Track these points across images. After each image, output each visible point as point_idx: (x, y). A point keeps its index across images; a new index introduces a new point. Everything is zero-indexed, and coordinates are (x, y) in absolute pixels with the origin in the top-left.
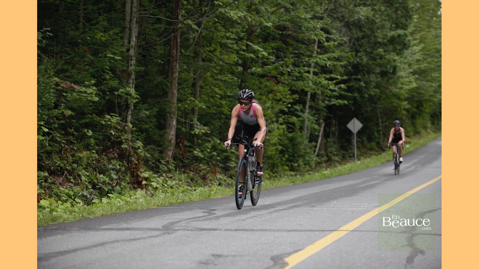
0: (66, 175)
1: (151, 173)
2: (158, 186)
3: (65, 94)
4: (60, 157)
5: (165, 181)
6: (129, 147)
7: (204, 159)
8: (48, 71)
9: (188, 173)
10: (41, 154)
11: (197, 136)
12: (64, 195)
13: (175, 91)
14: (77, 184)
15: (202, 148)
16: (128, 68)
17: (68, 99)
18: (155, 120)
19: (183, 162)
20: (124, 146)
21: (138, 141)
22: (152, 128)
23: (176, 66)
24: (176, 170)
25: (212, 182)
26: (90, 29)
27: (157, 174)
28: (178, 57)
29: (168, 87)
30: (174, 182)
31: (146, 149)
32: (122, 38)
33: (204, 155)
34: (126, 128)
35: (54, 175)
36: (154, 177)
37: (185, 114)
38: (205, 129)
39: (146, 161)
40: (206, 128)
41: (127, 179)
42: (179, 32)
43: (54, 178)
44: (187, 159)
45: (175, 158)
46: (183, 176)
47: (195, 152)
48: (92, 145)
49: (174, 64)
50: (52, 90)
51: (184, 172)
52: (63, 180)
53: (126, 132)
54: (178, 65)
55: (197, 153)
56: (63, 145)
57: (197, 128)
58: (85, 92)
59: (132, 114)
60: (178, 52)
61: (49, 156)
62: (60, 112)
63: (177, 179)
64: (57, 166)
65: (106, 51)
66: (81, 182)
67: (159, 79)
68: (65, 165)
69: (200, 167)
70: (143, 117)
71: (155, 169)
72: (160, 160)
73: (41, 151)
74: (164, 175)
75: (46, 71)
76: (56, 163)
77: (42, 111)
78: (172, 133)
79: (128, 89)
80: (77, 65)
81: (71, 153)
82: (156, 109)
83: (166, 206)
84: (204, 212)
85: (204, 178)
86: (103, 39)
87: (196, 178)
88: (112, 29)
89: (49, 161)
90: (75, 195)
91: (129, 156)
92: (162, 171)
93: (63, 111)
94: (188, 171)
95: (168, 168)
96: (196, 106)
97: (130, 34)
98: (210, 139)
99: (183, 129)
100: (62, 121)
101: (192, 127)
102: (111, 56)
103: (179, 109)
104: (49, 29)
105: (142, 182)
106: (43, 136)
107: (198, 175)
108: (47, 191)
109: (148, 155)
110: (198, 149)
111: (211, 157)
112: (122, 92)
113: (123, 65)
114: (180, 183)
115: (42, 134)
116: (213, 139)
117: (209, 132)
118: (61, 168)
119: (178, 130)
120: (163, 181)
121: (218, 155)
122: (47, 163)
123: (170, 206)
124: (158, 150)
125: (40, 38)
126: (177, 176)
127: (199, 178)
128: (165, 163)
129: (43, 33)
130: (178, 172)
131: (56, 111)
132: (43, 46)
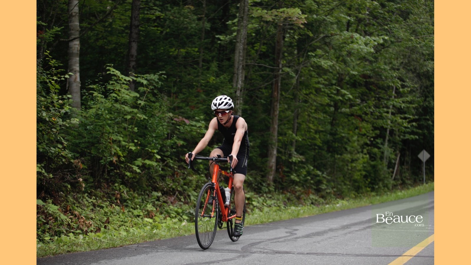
0: (177, 195)
1: (253, 194)
2: (258, 205)
3: (178, 127)
4: (173, 180)
5: (265, 201)
7: (300, 182)
8: (162, 107)
9: (285, 194)
10: (156, 178)
11: (295, 163)
12: (174, 212)
13: (276, 126)
14: (186, 203)
15: (298, 174)
17: (182, 131)
18: (258, 149)
19: (282, 185)
22: (255, 156)
23: (277, 106)
24: (275, 191)
25: (306, 201)
26: (202, 73)
27: (259, 194)
28: (279, 99)
29: (270, 123)
30: (273, 202)
32: (231, 81)
33: (300, 179)
35: (167, 194)
36: (255, 198)
37: (284, 146)
38: (300, 158)
40: (301, 157)
42: (280, 78)
43: (166, 197)
44: (285, 182)
45: (275, 181)
46: (281, 196)
47: (292, 177)
48: (201, 170)
49: (275, 104)
50: (166, 124)
51: (282, 193)
52: (174, 200)
54: (278, 104)
55: (294, 177)
56: (176, 170)
57: (295, 157)
58: (195, 126)
60: (279, 94)
61: (163, 180)
62: (172, 142)
63: (276, 199)
64: (169, 188)
65: (217, 92)
66: (190, 201)
67: (263, 116)
68: (176, 187)
69: (296, 189)
71: (257, 190)
72: (263, 183)
73: (156, 175)
74: (265, 195)
75: (160, 107)
76: (169, 185)
77: (156, 140)
78: (273, 161)
80: (190, 103)
81: (182, 177)
82: (259, 141)
83: (257, 225)
84: (287, 233)
85: (299, 198)
86: (214, 82)
87: (293, 197)
88: (223, 74)
89: (162, 183)
90: (183, 213)
92: (263, 192)
93: (176, 141)
94: (286, 192)
95: (269, 190)
96: (294, 139)
97: (238, 78)
98: (305, 166)
99: (283, 158)
100: (174, 150)
101: (290, 156)
103: (279, 141)
104: (164, 72)
106: (156, 162)
107: (294, 195)
108: (158, 208)
109: (251, 179)
110: (294, 174)
111: (306, 181)
114: (278, 202)
115: (155, 160)
116: (307, 166)
117: (304, 160)
118: (173, 189)
119: (278, 159)
120: (263, 201)
121: (312, 179)
122: (161, 184)
123: (261, 225)
124: (260, 175)
125: (156, 80)
126: (276, 196)
127: (295, 198)
128: (266, 186)
129: (159, 75)
130: (277, 193)
131: (169, 141)
132: (159, 87)
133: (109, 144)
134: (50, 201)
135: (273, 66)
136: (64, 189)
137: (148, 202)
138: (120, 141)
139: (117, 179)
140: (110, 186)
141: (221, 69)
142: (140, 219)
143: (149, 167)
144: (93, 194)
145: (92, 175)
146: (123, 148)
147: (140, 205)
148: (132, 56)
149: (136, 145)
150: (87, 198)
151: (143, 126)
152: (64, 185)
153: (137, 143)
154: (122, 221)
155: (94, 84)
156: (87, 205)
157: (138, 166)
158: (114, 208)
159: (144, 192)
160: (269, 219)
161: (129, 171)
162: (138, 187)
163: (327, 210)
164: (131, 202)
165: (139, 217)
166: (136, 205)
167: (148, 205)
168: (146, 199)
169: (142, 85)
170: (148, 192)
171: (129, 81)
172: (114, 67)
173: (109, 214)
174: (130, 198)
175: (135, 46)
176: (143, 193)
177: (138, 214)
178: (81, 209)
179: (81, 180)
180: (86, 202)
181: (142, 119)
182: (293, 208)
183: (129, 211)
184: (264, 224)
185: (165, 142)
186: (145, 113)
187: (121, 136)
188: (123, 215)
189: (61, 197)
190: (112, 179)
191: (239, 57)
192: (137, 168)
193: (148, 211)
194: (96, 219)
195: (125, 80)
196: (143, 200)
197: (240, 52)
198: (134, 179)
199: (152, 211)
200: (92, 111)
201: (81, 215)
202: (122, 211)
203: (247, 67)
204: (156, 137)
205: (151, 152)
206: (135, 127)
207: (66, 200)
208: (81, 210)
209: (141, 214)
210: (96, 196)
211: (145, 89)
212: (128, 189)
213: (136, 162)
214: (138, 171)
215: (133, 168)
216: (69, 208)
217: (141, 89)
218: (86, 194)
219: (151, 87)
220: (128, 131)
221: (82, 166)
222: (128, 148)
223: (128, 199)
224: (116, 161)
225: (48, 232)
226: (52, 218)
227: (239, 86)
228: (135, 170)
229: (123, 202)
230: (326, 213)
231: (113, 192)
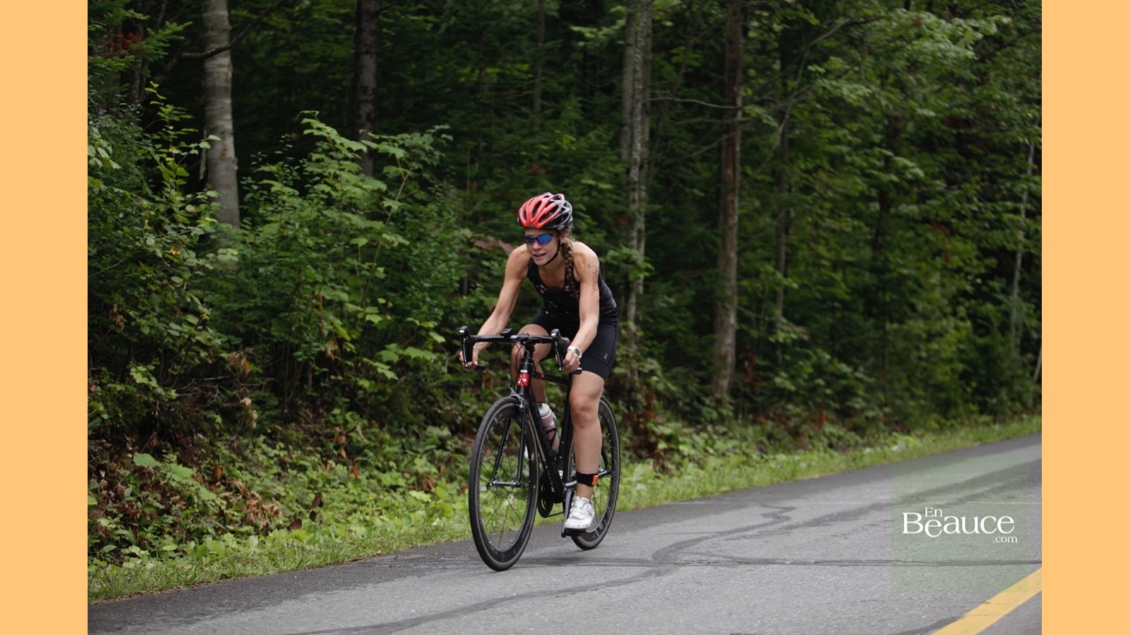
1: (679, 425)
2: (693, 452)
3: (486, 263)
4: (478, 396)
5: (710, 442)
6: (632, 371)
7: (797, 393)
8: (445, 214)
9: (761, 424)
10: (435, 391)
11: (784, 347)
13: (733, 255)
15: (793, 372)
16: (628, 206)
17: (495, 274)
18: (689, 314)
19: (752, 401)
20: (617, 370)
21: (649, 360)
22: (683, 332)
23: (733, 202)
24: (736, 418)
25: (815, 441)
26: (542, 127)
27: (695, 426)
28: (738, 185)
29: (716, 246)
30: (730, 444)
31: (668, 375)
32: (615, 143)
33: (798, 386)
34: (623, 332)
35: (463, 432)
36: (686, 435)
37: (756, 303)
38: (797, 333)
39: (670, 403)
40: (799, 329)
41: (624, 439)
42: (739, 134)
43: (462, 439)
44: (761, 394)
45: (734, 392)
46: (750, 430)
47: (778, 380)
49: (729, 198)
50: (455, 255)
51: (754, 422)
53: (625, 341)
54: (736, 199)
55: (781, 380)
57: (782, 330)
59: (638, 304)
60: (738, 173)
61: (452, 396)
62: (473, 300)
63: (738, 436)
64: (469, 415)
65: (582, 172)
67: (699, 230)
69: (788, 410)
70: (662, 309)
71: (689, 416)
72: (703, 398)
73: (434, 384)
74: (710, 428)
75: (440, 214)
76: (468, 408)
77: (431, 297)
78: (727, 343)
79: (625, 250)
80: (514, 203)
81: (499, 388)
82: (690, 293)
83: (691, 499)
84: (765, 515)
85: (795, 433)
86: (574, 148)
87: (781, 432)
88: (595, 128)
89: (451, 404)
91: (632, 390)
92: (706, 420)
93: (483, 298)
94: (763, 420)
95: (720, 414)
96: (778, 284)
97: (632, 137)
98: (810, 352)
99: (754, 333)
100: (477, 320)
101: (771, 327)
102: (591, 182)
103: (742, 291)
104: (447, 127)
105: (656, 444)
106: (434, 351)
107: (783, 427)
108: (443, 467)
109: (673, 388)
110: (783, 374)
111: (814, 389)
112: (614, 258)
113: (617, 202)
114: (744, 444)
115: (431, 347)
116: (815, 353)
117: (806, 338)
118: (479, 418)
119: (740, 336)
120: (706, 442)
121: (828, 385)
122: (449, 408)
123: (700, 500)
124: (695, 377)
125: (428, 147)
126: (738, 430)
127: (786, 433)
128: (713, 404)
129: (434, 135)
130: (740, 421)
131: (465, 298)
132: (435, 164)
133: (316, 311)
134: (173, 457)
135: (721, 104)
136: (205, 425)
137: (417, 452)
138: (341, 303)
139: (337, 399)
140: (320, 415)
141: (590, 116)
142: (397, 495)
143: (418, 366)
144: (279, 437)
145: (275, 389)
146: (351, 320)
147: (396, 461)
148: (365, 89)
149: (382, 310)
150: (264, 446)
151: (398, 264)
152: (205, 417)
153: (385, 305)
154: (354, 502)
155: (273, 162)
156: (266, 463)
157: (388, 363)
158: (332, 469)
159: (406, 428)
160: (720, 485)
161: (368, 378)
162: (390, 416)
163: (867, 461)
164: (375, 454)
165: (395, 491)
166: (388, 460)
167: (417, 461)
168: (410, 444)
169: (392, 160)
170: (415, 428)
171: (359, 152)
172: (321, 119)
173: (320, 485)
174: (373, 444)
175: (370, 65)
176: (403, 430)
177: (394, 483)
178: (251, 473)
179: (248, 401)
180: (262, 458)
181: (396, 245)
182: (782, 457)
183: (371, 477)
184: (709, 498)
185: (454, 302)
186: (403, 230)
187: (344, 291)
188: (355, 487)
189: (200, 446)
190: (326, 397)
191: (633, 81)
192: (387, 367)
193: (417, 474)
194: (288, 499)
195: (350, 150)
196: (403, 448)
197: (635, 71)
198: (379, 397)
199: (428, 473)
200: (270, 230)
201: (249, 489)
202: (353, 476)
203: (654, 108)
204: (432, 289)
205: (420, 328)
206: (379, 266)
207: (213, 452)
208: (250, 477)
209: (402, 482)
210: (287, 441)
211: (401, 170)
212: (365, 422)
213: (383, 353)
214: (390, 375)
215: (376, 367)
216: (219, 474)
217: (391, 170)
218: (262, 438)
219: (416, 165)
220: (361, 276)
221: (248, 367)
222: (363, 319)
223: (366, 446)
224: (334, 352)
225: (170, 533)
226: (178, 497)
227: (637, 156)
228: (383, 374)
229: (354, 454)
230: (864, 467)
231: (328, 430)
